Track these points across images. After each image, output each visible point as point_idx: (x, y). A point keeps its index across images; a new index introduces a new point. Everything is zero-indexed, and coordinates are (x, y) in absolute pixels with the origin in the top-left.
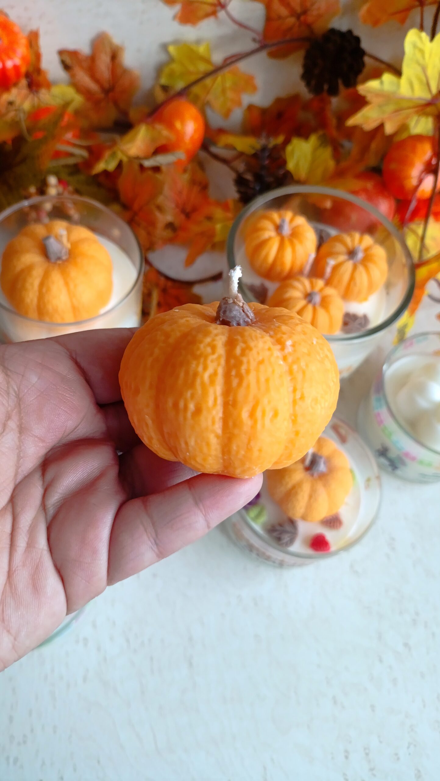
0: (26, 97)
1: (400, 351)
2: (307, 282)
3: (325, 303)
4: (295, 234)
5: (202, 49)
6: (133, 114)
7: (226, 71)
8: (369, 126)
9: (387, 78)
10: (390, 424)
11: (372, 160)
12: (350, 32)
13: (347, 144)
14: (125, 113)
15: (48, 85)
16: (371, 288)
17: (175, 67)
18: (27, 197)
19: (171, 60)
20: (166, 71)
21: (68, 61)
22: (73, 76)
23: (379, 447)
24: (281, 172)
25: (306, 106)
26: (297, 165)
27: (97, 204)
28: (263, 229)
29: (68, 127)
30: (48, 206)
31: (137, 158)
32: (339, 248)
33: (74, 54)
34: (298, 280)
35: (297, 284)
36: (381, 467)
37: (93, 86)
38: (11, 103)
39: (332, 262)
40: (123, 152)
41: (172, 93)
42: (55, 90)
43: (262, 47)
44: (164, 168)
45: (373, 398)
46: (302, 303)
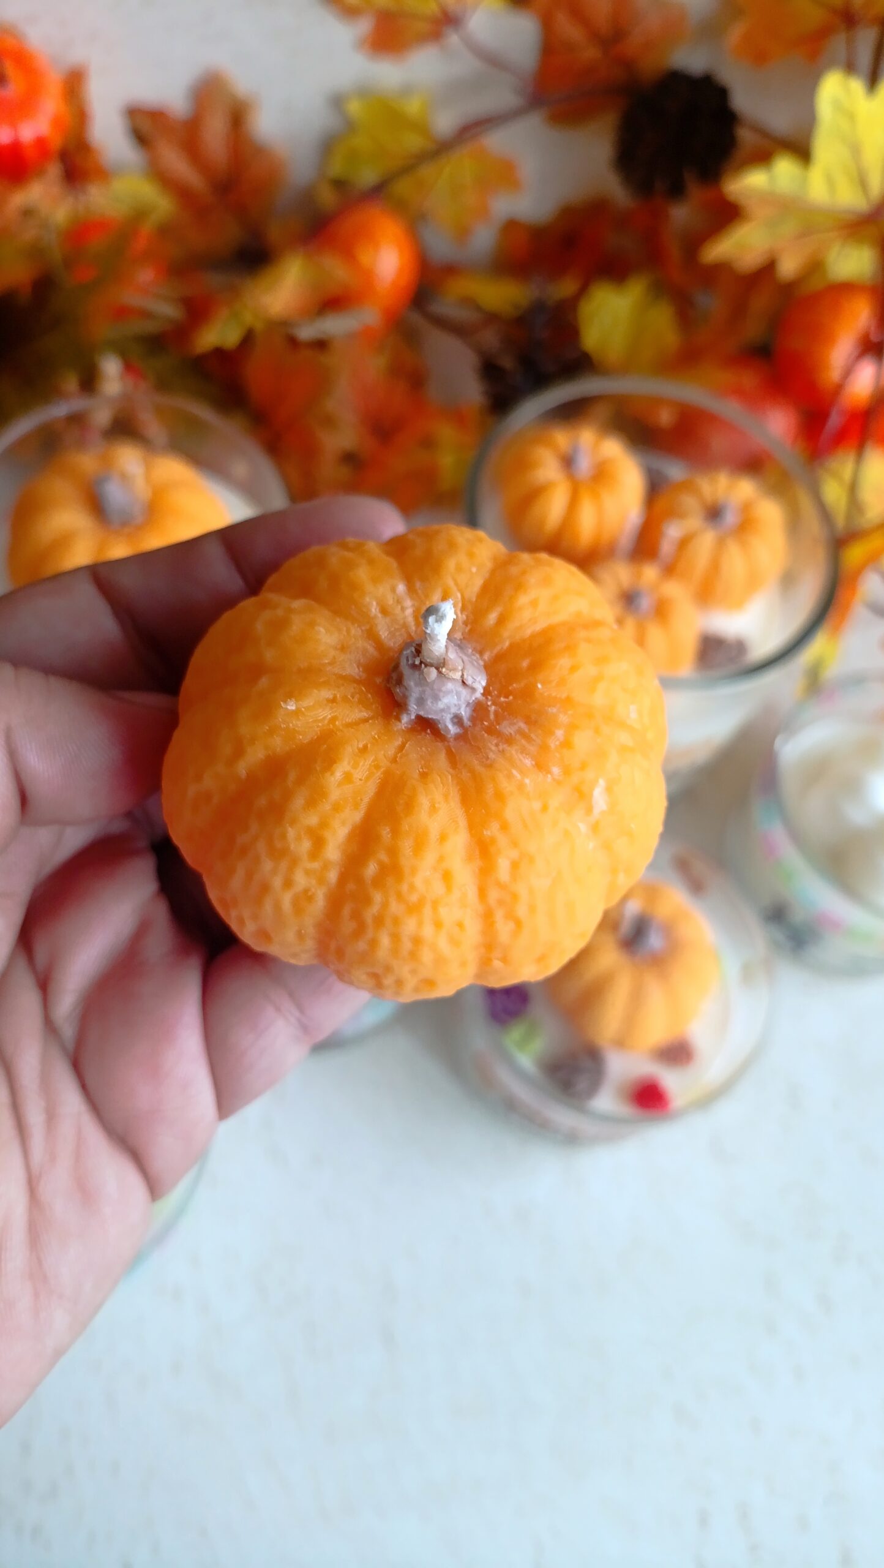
0: (57, 201)
1: (813, 710)
2: (624, 571)
3: (661, 611)
4: (602, 475)
5: (413, 107)
6: (275, 233)
7: (463, 152)
8: (748, 263)
9: (784, 168)
10: (791, 857)
11: (753, 329)
12: (709, 77)
13: (702, 299)
14: (258, 232)
15: (104, 175)
16: (753, 583)
17: (359, 141)
18: (60, 396)
19: (350, 127)
20: (342, 150)
21: (146, 129)
22: (154, 158)
23: (769, 902)
24: (570, 354)
25: (622, 223)
26: (603, 340)
27: (205, 413)
28: (535, 465)
29: (144, 259)
30: (102, 416)
31: (285, 322)
32: (689, 502)
33: (156, 116)
34: (608, 565)
36: (772, 945)
37: (192, 177)
38: (29, 212)
39: (673, 532)
40: (254, 310)
41: (352, 192)
42: (118, 186)
43: (534, 104)
44: (336, 344)
45: (757, 803)
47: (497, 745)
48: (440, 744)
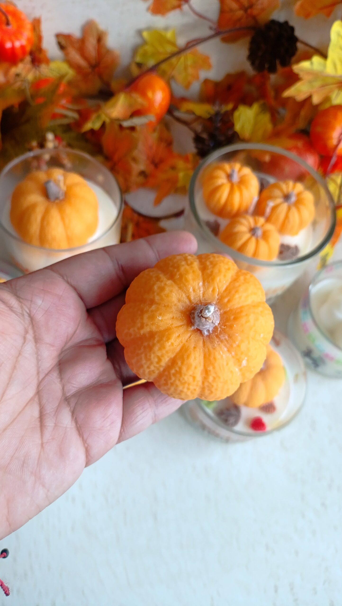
0: (29, 71)
1: (323, 275)
2: (251, 220)
3: (265, 236)
4: (242, 181)
5: (169, 35)
6: (114, 85)
7: (188, 53)
8: (300, 97)
9: (316, 59)
10: (314, 331)
11: (301, 124)
12: (286, 23)
13: (282, 111)
14: (108, 84)
15: (47, 61)
16: (301, 225)
17: (148, 48)
18: (30, 150)
19: (145, 42)
20: (141, 51)
21: (63, 42)
22: (67, 55)
23: (304, 349)
24: (230, 133)
25: (250, 81)
26: (243, 127)
27: (87, 156)
28: (217, 177)
29: (64, 95)
30: (47, 157)
31: (118, 120)
32: (277, 193)
33: (68, 37)
34: (245, 218)
35: (243, 221)
36: (307, 365)
37: (82, 62)
38: (18, 75)
39: (271, 204)
40: (107, 115)
41: (145, 69)
42: (53, 65)
43: (217, 34)
44: (138, 128)
45: (301, 312)
46: (247, 236)
47: (218, 342)
48: (201, 338)
